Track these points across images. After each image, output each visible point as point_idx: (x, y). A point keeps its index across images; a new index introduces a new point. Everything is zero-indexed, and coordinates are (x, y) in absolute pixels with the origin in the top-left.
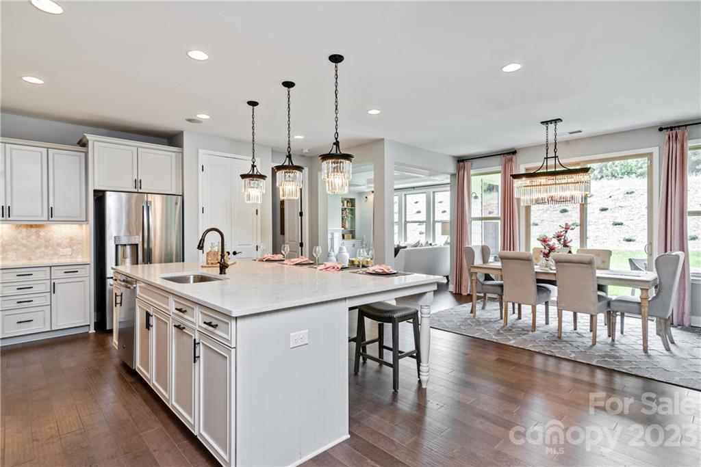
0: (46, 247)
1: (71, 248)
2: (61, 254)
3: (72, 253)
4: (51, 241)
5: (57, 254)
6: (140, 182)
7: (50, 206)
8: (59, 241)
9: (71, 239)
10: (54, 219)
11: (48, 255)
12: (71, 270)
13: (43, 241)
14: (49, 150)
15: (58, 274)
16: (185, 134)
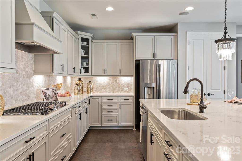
0: (119, 87)
1: (128, 88)
2: (124, 90)
3: (128, 90)
4: (121, 85)
5: (123, 90)
6: (156, 54)
7: (120, 69)
8: (123, 85)
9: (128, 84)
10: (121, 74)
11: (120, 91)
12: (126, 98)
13: (118, 84)
14: (120, 43)
15: (122, 100)
16: (179, 24)
